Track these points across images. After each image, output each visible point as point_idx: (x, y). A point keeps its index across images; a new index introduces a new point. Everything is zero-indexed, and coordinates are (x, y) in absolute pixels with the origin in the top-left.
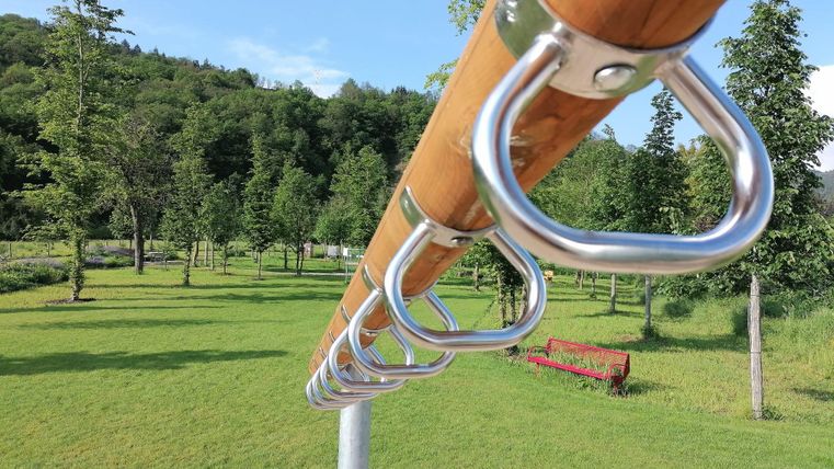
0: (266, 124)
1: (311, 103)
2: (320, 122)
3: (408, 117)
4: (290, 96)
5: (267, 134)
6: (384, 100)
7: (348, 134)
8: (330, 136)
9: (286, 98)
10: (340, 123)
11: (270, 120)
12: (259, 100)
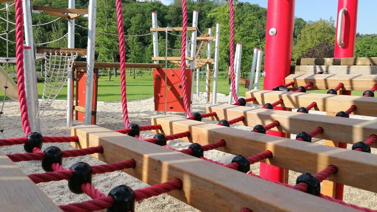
0: (143, 19)
1: (161, 8)
2: (166, 17)
3: (205, 13)
4: (152, 5)
5: (143, 24)
6: (194, 5)
7: (178, 22)
8: (170, 23)
9: (150, 6)
10: (175, 16)
11: (144, 17)
12: (139, 8)
